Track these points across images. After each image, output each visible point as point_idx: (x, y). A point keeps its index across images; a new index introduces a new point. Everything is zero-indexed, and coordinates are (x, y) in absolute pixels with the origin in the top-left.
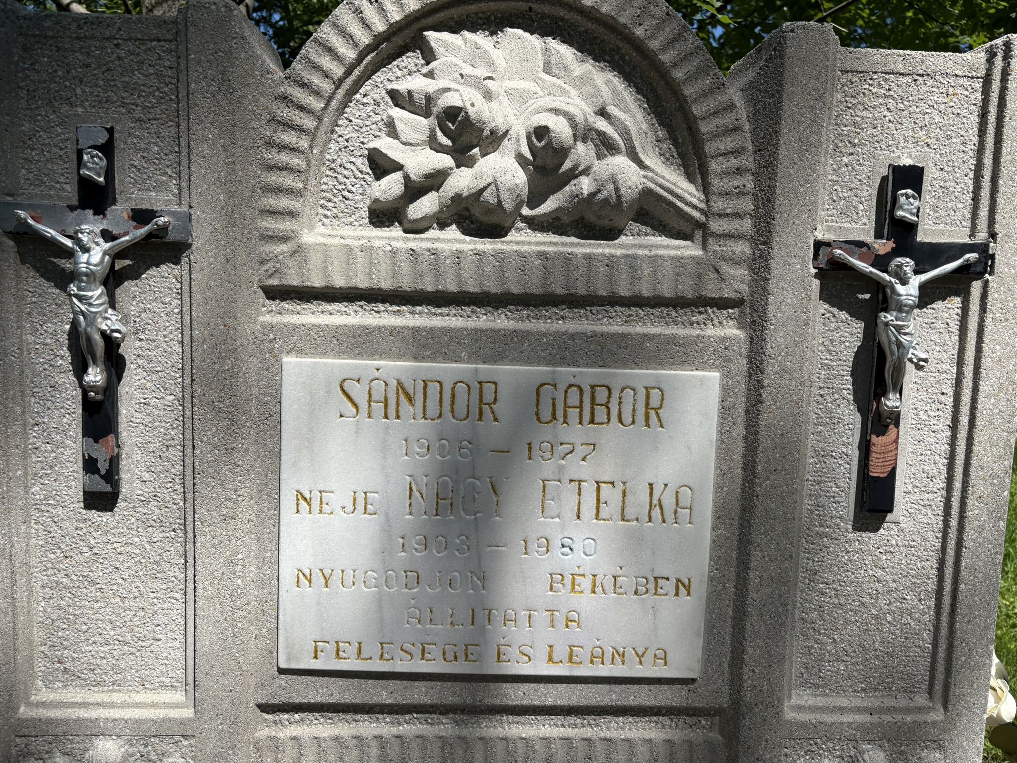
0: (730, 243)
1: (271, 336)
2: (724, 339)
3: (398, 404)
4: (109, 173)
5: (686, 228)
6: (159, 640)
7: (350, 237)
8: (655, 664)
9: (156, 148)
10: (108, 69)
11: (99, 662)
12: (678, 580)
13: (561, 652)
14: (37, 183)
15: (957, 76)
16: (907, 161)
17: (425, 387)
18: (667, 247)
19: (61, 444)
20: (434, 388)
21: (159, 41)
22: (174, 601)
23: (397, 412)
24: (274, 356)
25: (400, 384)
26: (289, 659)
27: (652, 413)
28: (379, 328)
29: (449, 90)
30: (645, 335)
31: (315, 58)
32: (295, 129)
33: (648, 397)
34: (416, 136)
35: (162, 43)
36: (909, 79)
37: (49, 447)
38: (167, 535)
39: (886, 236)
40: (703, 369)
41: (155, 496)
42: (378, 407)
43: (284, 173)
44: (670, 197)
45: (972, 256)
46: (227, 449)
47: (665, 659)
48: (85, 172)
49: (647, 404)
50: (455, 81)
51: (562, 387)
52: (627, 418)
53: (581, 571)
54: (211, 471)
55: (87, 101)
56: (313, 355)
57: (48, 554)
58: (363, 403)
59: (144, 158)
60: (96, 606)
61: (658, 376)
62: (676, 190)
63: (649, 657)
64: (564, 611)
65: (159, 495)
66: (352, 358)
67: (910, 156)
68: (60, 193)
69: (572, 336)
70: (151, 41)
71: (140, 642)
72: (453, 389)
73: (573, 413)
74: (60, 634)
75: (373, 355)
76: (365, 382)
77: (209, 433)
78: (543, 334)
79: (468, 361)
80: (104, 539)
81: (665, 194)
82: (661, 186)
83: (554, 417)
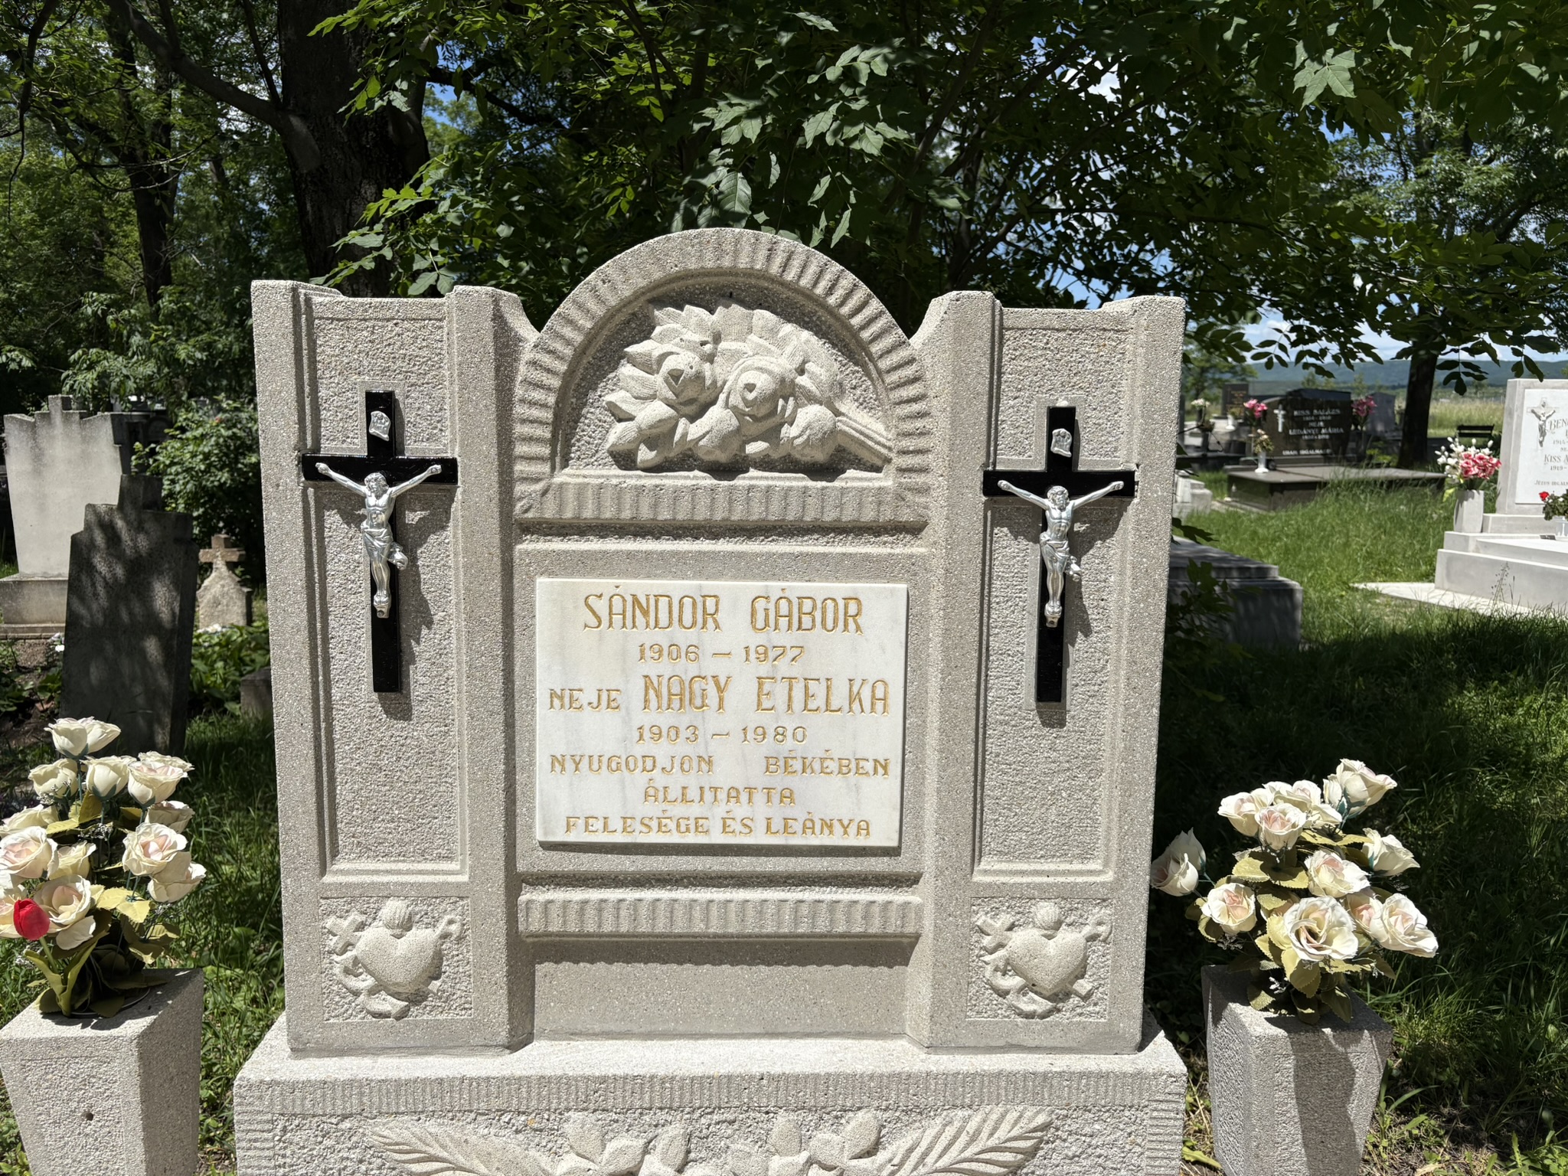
0: (913, 475)
1: (527, 561)
2: (911, 556)
3: (634, 616)
4: (392, 431)
5: (879, 463)
7: (590, 476)
8: (858, 833)
9: (429, 407)
10: (389, 345)
11: (386, 836)
12: (876, 761)
13: (778, 824)
14: (331, 438)
15: (1105, 330)
16: (1062, 403)
17: (657, 602)
18: (861, 479)
19: (354, 654)
20: (663, 602)
21: (430, 320)
23: (634, 622)
24: (530, 578)
25: (636, 600)
26: (546, 834)
27: (850, 620)
28: (617, 552)
29: (672, 353)
30: (844, 554)
31: (558, 328)
33: (846, 607)
34: (645, 391)
35: (433, 322)
36: (1062, 335)
37: (343, 657)
40: (894, 581)
42: (617, 619)
44: (862, 438)
45: (1119, 484)
46: (492, 656)
47: (867, 829)
48: (372, 431)
49: (846, 613)
50: (677, 345)
51: (773, 600)
52: (830, 624)
53: (793, 754)
54: (479, 674)
55: (372, 371)
56: (562, 576)
58: (604, 614)
59: (418, 416)
60: (384, 789)
61: (855, 589)
62: (867, 431)
63: (853, 829)
64: (779, 789)
65: (434, 695)
66: (595, 578)
67: (1066, 399)
68: (351, 446)
69: (782, 555)
70: (424, 320)
71: (421, 820)
72: (680, 602)
73: (784, 621)
74: (354, 813)
75: (613, 575)
76: (606, 598)
77: (477, 643)
78: (757, 555)
79: (694, 578)
81: (857, 435)
82: (854, 429)
83: (767, 624)
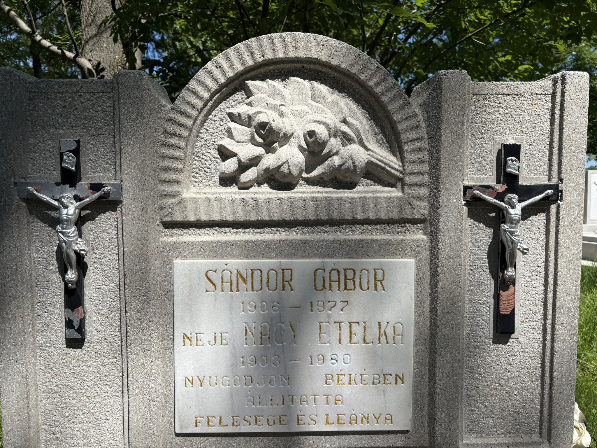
0: (417, 188)
1: (167, 249)
2: (416, 241)
3: (238, 283)
4: (78, 165)
5: (393, 181)
6: (108, 420)
7: (209, 193)
8: (385, 423)
9: (103, 150)
10: (76, 109)
11: (75, 433)
12: (397, 375)
13: (333, 418)
14: (38, 171)
15: (537, 94)
16: (511, 141)
17: (252, 273)
18: (383, 192)
19: (53, 313)
20: (257, 273)
21: (103, 93)
22: (117, 397)
23: (238, 288)
24: (169, 260)
25: (239, 272)
26: (181, 428)
27: (379, 283)
28: (226, 242)
29: (261, 112)
30: (372, 240)
31: (187, 98)
32: (177, 136)
33: (375, 274)
34: (244, 137)
35: (105, 94)
36: (510, 97)
37: (46, 314)
38: (112, 360)
39: (502, 182)
40: (405, 257)
41: (105, 339)
42: (227, 285)
43: (172, 160)
44: (383, 165)
45: (550, 192)
46: (144, 312)
47: (391, 420)
48: (64, 165)
49: (375, 278)
50: (264, 107)
51: (328, 270)
52: (365, 286)
53: (343, 372)
54: (136, 324)
55: (65, 126)
56: (190, 258)
57: (46, 374)
58: (219, 284)
59: (96, 155)
60: (73, 402)
61: (381, 262)
62: (386, 161)
63: (382, 419)
64: (334, 395)
65: (107, 338)
66: (212, 259)
67: (513, 138)
68: (51, 176)
69: (332, 242)
70: (99, 93)
71: (98, 421)
72: (268, 274)
73: (335, 285)
74: (54, 418)
75: (223, 257)
76: (219, 272)
77: (134, 304)
78: (317, 242)
79: (276, 258)
80: (77, 364)
81: (380, 163)
82: (378, 159)
83: (324, 287)
